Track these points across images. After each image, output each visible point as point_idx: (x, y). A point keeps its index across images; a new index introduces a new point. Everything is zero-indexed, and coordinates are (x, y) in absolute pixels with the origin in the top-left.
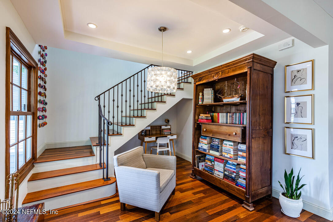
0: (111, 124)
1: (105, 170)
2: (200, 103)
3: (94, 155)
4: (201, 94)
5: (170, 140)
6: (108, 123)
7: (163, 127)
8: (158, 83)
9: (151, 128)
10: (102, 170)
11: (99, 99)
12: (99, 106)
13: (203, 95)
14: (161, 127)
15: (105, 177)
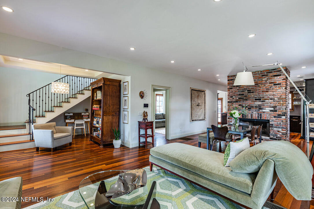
0: (35, 110)
1: (31, 136)
2: (95, 99)
3: (26, 128)
4: (95, 94)
5: (85, 122)
6: (33, 109)
7: (83, 114)
8: (58, 90)
9: (73, 115)
10: (29, 136)
11: (29, 96)
12: (29, 100)
13: (96, 94)
14: (81, 113)
15: (31, 139)
